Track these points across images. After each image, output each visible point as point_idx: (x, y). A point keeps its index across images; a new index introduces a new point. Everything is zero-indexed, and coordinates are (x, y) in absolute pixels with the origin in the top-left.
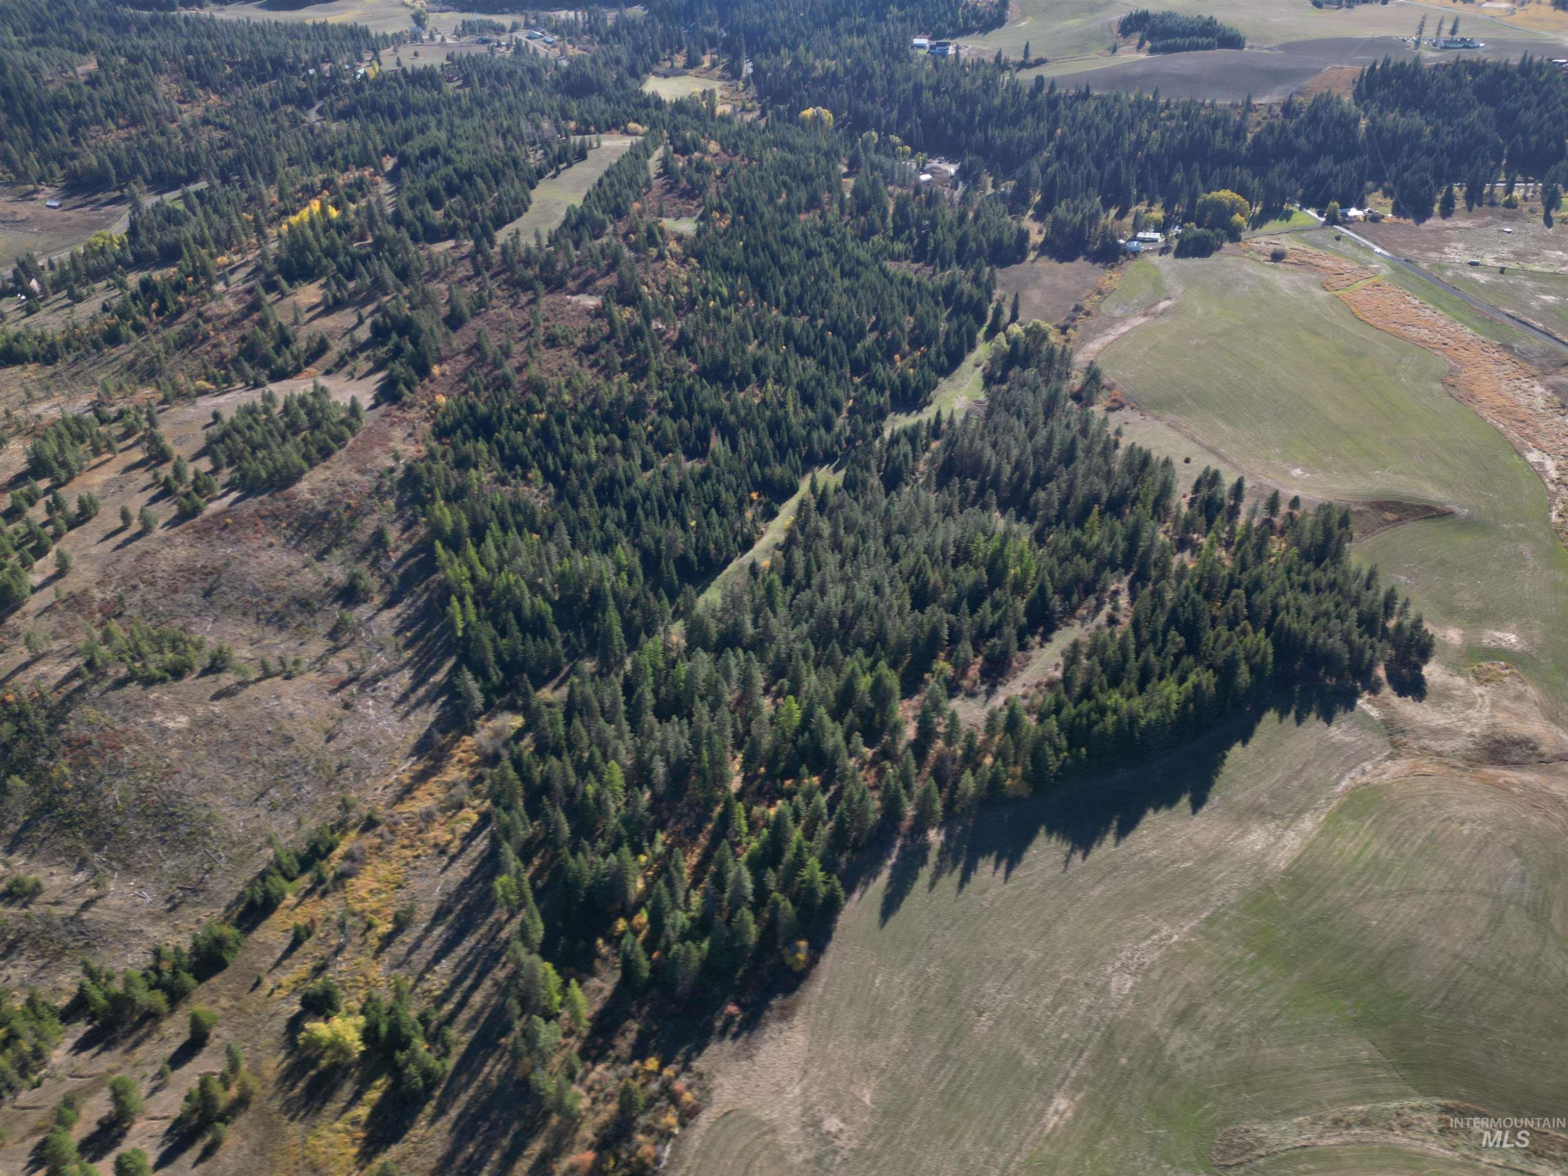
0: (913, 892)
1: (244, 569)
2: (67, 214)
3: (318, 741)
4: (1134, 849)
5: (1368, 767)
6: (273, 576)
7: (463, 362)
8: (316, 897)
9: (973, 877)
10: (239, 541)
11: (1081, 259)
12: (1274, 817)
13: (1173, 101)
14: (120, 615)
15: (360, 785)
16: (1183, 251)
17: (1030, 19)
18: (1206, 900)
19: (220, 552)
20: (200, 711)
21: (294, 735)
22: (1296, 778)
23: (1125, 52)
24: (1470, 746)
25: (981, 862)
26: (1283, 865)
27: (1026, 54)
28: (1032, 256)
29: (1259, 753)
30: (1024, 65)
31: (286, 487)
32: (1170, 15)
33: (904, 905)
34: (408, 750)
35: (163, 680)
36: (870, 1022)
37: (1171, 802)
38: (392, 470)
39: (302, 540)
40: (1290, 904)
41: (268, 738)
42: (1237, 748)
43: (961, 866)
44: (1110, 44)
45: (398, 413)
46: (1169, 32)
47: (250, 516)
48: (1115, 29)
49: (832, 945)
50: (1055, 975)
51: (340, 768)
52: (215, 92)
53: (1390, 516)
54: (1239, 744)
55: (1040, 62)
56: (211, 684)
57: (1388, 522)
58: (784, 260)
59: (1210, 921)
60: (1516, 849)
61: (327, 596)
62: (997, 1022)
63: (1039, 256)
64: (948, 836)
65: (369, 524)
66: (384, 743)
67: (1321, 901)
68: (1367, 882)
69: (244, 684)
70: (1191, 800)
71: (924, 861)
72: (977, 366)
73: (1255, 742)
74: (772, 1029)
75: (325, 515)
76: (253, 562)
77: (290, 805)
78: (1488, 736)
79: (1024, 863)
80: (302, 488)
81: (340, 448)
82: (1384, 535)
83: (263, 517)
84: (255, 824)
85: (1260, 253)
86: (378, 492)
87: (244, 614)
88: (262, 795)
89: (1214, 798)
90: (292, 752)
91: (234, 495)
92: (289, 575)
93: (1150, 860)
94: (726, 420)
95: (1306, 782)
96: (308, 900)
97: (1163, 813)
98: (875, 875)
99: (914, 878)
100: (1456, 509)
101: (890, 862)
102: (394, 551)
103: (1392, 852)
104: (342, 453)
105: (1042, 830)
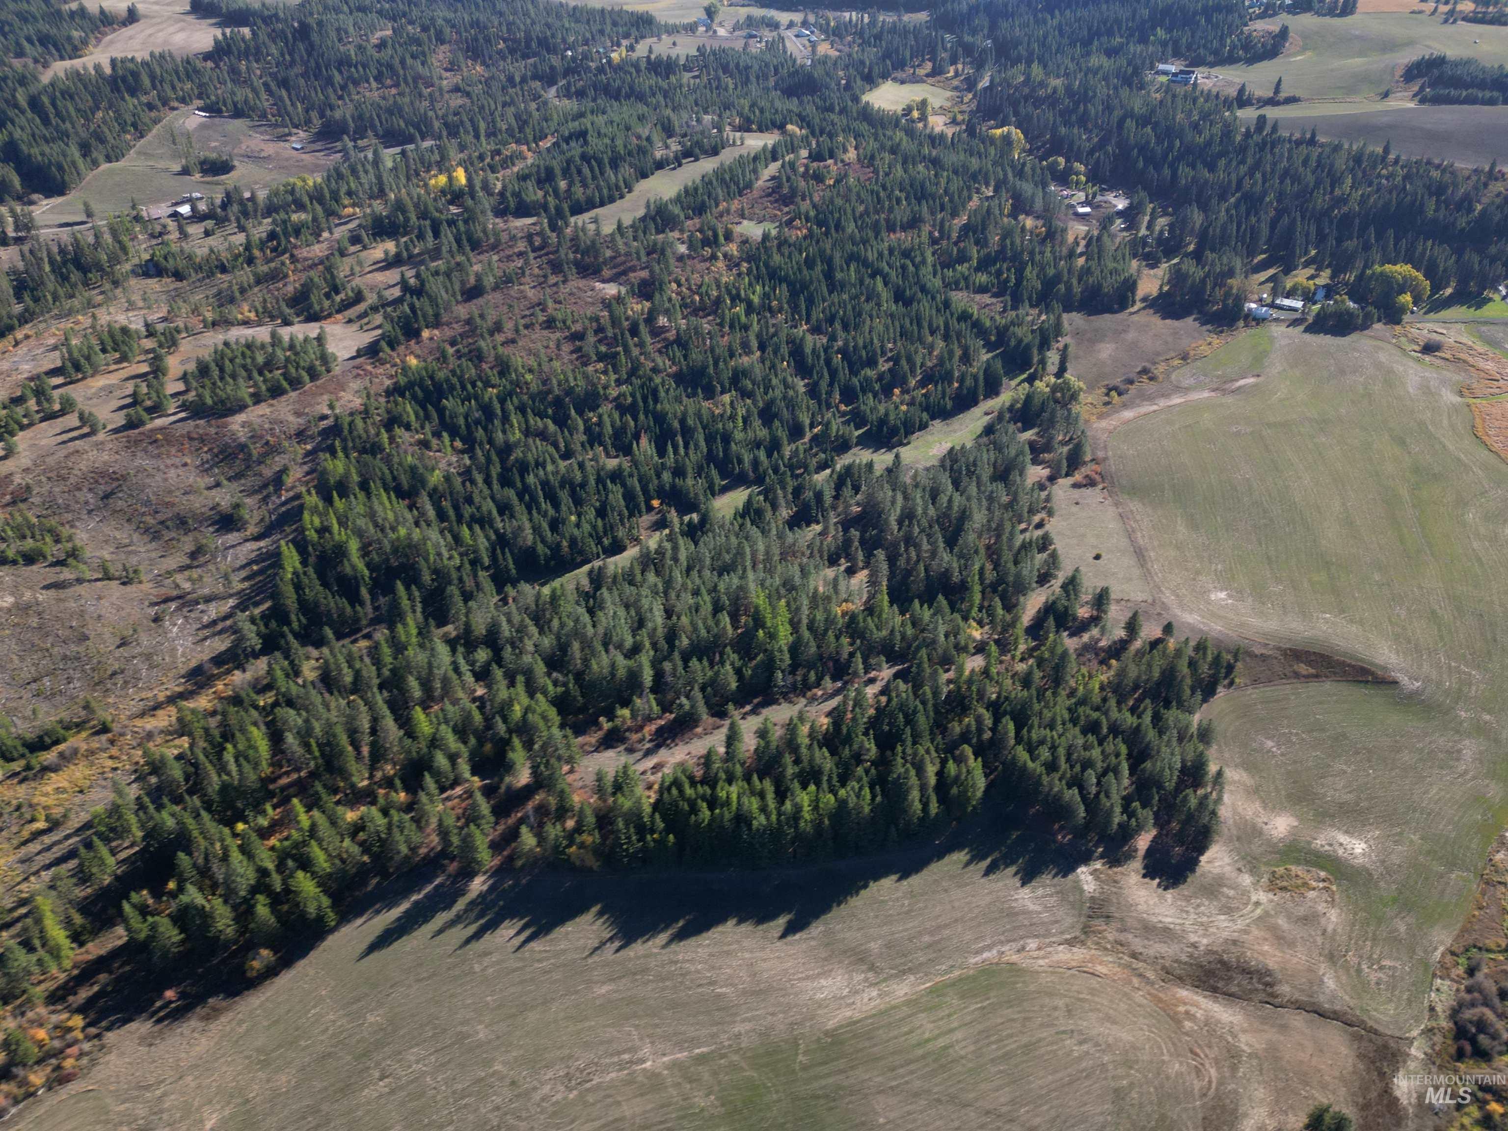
0: (415, 934)
1: (147, 481)
2: (304, 156)
3: (111, 642)
4: (680, 957)
5: (1032, 944)
6: (170, 492)
7: (458, 328)
8: (16, 781)
9: (487, 936)
10: (159, 456)
11: (1189, 320)
12: (872, 968)
13: (1403, 158)
14: (25, 500)
15: (123, 693)
16: (1319, 326)
17: (1309, 54)
18: (713, 1036)
19: (138, 462)
20: (28, 595)
21: (92, 635)
22: (931, 933)
23: (1397, 100)
24: (1184, 958)
25: (506, 923)
26: (831, 1025)
27: (1277, 90)
28: (1138, 305)
29: (911, 894)
30: (1272, 102)
31: (226, 416)
32: (1468, 62)
33: (396, 945)
34: (183, 672)
35: (14, 562)
36: (273, 1051)
37: (763, 917)
38: (324, 417)
39: (216, 465)
40: (805, 1068)
41: (68, 632)
42: (888, 882)
43: (482, 921)
44: (1383, 89)
45: (369, 368)
46: (1457, 82)
47: (182, 436)
48: (1399, 72)
49: (302, 963)
50: (488, 1063)
51: (114, 674)
52: (484, 63)
53: (1303, 669)
54: (894, 877)
55: (1292, 100)
56: (53, 575)
57: (1297, 675)
58: (839, 276)
59: (701, 1059)
60: (1119, 1095)
61: (209, 518)
62: (392, 1092)
63: (1144, 308)
64: (492, 889)
65: (279, 462)
66: (167, 659)
67: (842, 1077)
68: (912, 1072)
69: (79, 581)
70: (789, 922)
71: (448, 907)
72: (987, 414)
73: (915, 880)
74: (191, 1025)
75: (243, 447)
76: (159, 477)
77: (53, 695)
78: (1216, 953)
79: (548, 937)
80: (237, 423)
81: (294, 390)
82: (1285, 689)
83: (191, 439)
84: (14, 704)
85: (1413, 341)
86: (301, 435)
87: (129, 520)
88: (35, 681)
89: (817, 929)
90: (81, 649)
91: (183, 415)
92: (185, 493)
93: (689, 973)
94: (669, 425)
95: (938, 942)
96: (9, 782)
97: (746, 927)
98: (390, 906)
99: (426, 920)
100: (1404, 679)
101: (415, 897)
102: (287, 491)
103: (972, 1048)
104: (293, 395)
105: (595, 909)
